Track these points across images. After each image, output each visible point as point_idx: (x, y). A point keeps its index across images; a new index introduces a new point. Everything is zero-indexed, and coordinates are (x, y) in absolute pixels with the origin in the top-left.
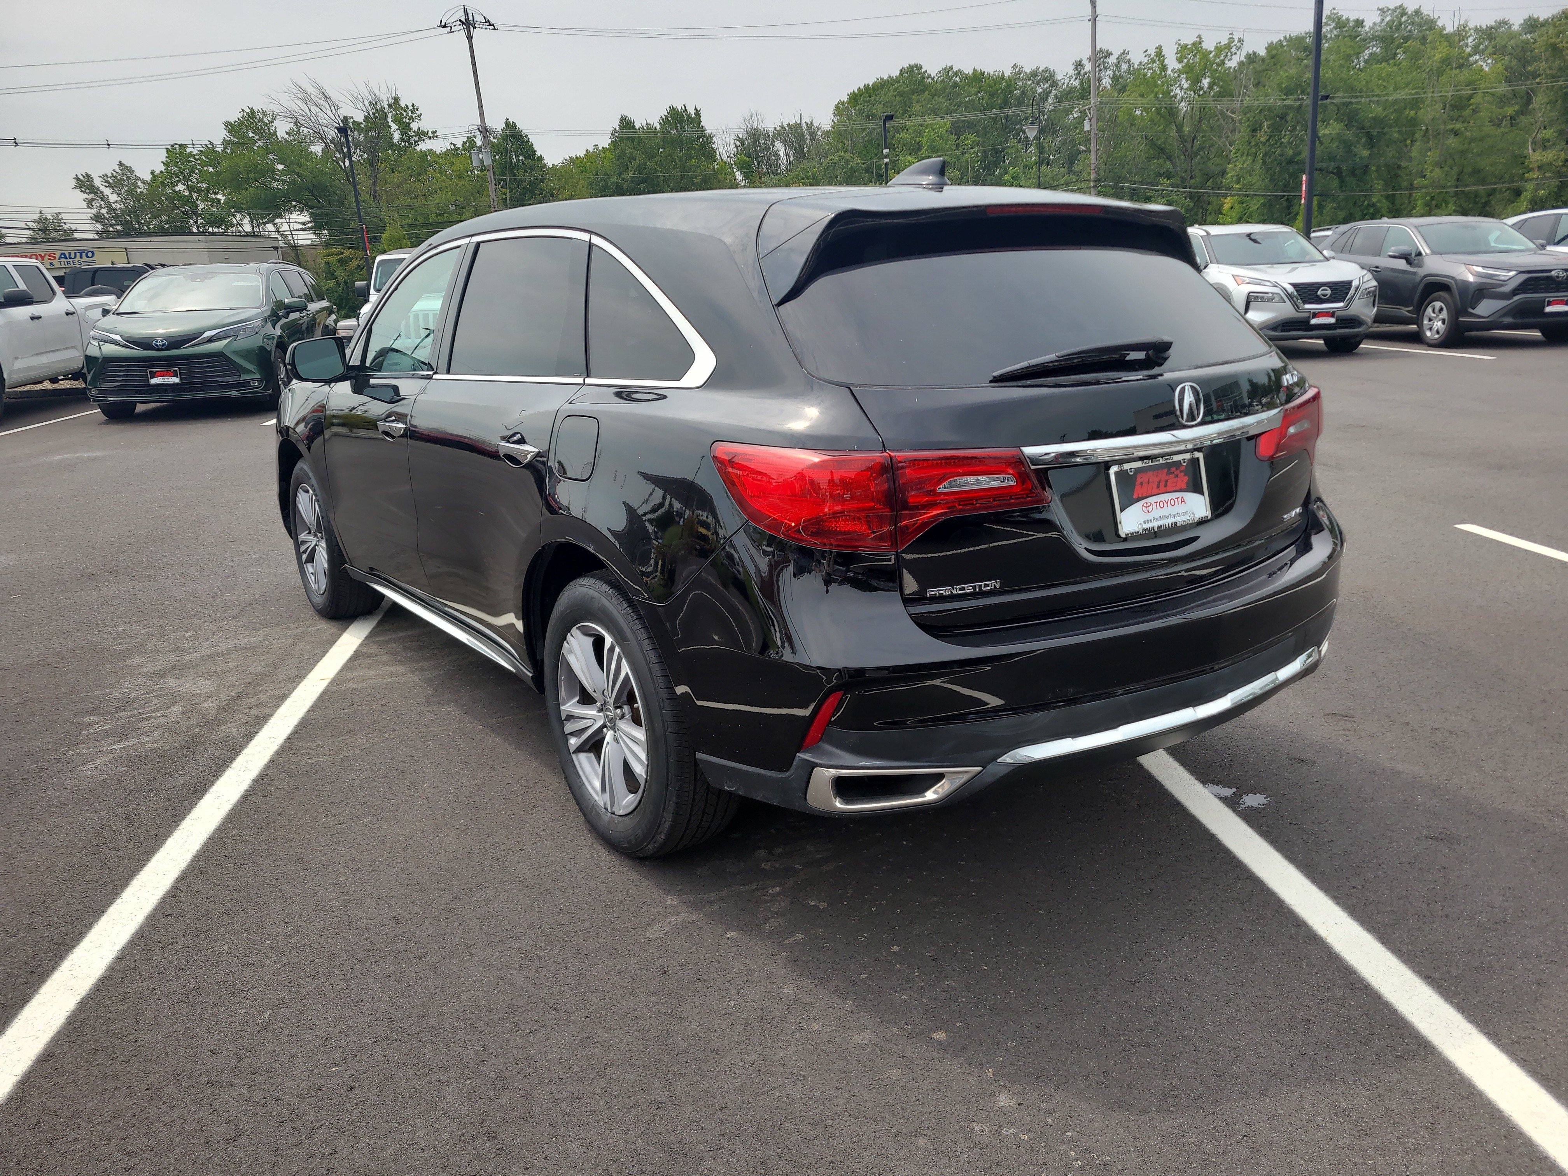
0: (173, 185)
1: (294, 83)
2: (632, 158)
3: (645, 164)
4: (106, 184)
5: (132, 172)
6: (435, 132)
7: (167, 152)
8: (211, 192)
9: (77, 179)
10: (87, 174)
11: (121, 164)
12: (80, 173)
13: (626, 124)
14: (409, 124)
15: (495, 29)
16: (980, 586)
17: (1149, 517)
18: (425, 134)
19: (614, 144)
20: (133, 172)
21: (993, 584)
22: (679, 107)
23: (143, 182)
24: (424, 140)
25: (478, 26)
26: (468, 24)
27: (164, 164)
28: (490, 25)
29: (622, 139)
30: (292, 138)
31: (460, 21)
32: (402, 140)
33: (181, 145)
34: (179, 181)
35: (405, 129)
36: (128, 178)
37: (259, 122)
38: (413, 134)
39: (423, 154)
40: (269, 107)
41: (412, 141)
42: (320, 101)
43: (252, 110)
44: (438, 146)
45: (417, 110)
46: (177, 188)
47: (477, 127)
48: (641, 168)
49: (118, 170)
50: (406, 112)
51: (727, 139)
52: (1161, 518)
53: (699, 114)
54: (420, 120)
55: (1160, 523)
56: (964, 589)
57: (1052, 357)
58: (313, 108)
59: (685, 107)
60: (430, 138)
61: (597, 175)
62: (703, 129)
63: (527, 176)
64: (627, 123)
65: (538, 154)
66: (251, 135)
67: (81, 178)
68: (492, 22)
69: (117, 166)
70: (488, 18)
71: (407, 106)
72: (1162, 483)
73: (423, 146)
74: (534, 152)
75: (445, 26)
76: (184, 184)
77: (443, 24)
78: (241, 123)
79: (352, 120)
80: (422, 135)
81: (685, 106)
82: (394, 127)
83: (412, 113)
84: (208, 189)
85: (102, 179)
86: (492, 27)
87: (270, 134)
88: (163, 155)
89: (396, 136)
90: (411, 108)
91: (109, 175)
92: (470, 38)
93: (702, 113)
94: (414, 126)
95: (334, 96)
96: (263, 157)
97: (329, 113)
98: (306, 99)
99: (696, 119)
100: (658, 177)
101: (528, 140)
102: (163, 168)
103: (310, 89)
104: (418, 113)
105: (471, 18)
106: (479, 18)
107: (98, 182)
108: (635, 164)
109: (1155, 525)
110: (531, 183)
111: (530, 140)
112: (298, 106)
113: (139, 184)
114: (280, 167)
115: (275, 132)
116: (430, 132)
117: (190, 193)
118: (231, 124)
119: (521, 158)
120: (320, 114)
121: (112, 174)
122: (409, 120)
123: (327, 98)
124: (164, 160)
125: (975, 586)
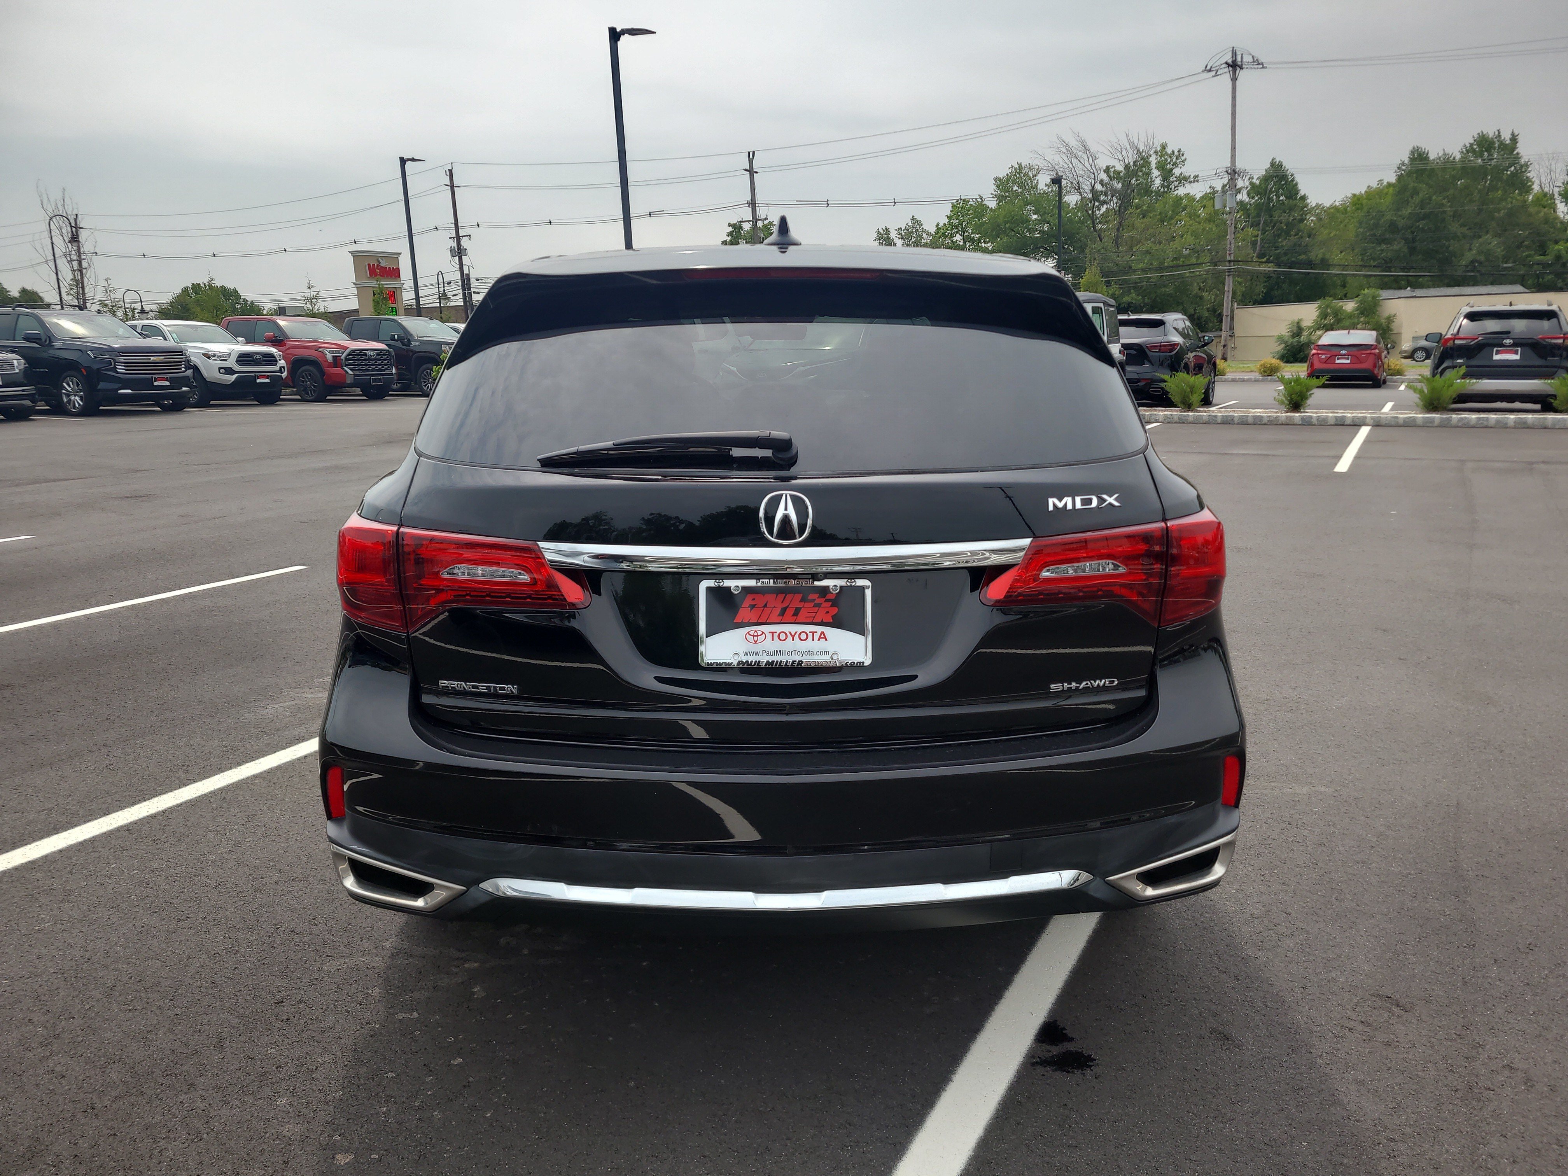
0: (953, 236)
1: (1058, 138)
2: (1416, 192)
3: (1430, 199)
4: (900, 236)
5: (920, 225)
6: (1197, 176)
7: (952, 207)
8: (982, 241)
9: (879, 232)
10: (886, 228)
11: (913, 219)
12: (881, 227)
13: (1419, 157)
14: (1172, 170)
15: (1263, 67)
16: (495, 688)
17: (758, 648)
18: (1186, 179)
19: (1400, 178)
20: (922, 225)
21: (511, 688)
22: (1491, 133)
23: (929, 234)
24: (1184, 185)
25: (1245, 67)
26: (1234, 66)
27: (948, 217)
28: (1259, 64)
29: (1409, 174)
30: (1050, 190)
31: (1226, 63)
32: (1162, 186)
33: (964, 200)
34: (957, 232)
35: (1166, 174)
36: (917, 230)
37: (1024, 176)
38: (1175, 179)
39: (1179, 199)
40: (1037, 162)
41: (1172, 186)
42: (1080, 154)
43: (1020, 165)
44: (1197, 191)
45: (1183, 155)
46: (955, 239)
47: (1225, 170)
48: (1422, 204)
49: (910, 224)
50: (1171, 157)
51: (1553, 166)
52: (778, 652)
53: (1516, 140)
54: (1183, 165)
55: (770, 659)
56: (477, 687)
57: (609, 444)
58: (1075, 161)
59: (1499, 133)
60: (1190, 182)
61: (1368, 212)
62: (1518, 157)
63: (1284, 218)
64: (1420, 155)
65: (1302, 193)
66: (1015, 188)
67: (882, 231)
68: (1261, 60)
69: (910, 221)
70: (1257, 56)
71: (1173, 152)
72: (789, 612)
73: (1181, 191)
74: (1297, 191)
75: (1210, 70)
76: (961, 235)
77: (1208, 68)
78: (1008, 178)
79: (1113, 169)
80: (1183, 180)
81: (1498, 131)
82: (1156, 173)
83: (1177, 159)
84: (979, 239)
85: (897, 232)
86: (1261, 66)
87: (1032, 187)
88: (947, 209)
89: (1158, 182)
90: (1176, 153)
91: (903, 228)
92: (1234, 80)
93: (1520, 140)
94: (1177, 172)
95: (1094, 148)
96: (1021, 208)
97: (1087, 164)
98: (1070, 153)
99: (1510, 148)
100: (1445, 212)
101: (1293, 180)
102: (946, 221)
103: (1073, 143)
104: (1183, 158)
105: (1239, 59)
106: (1247, 59)
107: (893, 235)
108: (1417, 199)
109: (764, 659)
110: (1287, 224)
111: (1296, 179)
112: (1058, 160)
113: (924, 235)
114: (1035, 217)
115: (1037, 184)
116: (1192, 177)
117: (965, 242)
118: (1000, 180)
119: (1281, 198)
120: (1079, 165)
121: (906, 227)
122: (1173, 165)
123: (1086, 149)
124: (948, 214)
125: (490, 687)
